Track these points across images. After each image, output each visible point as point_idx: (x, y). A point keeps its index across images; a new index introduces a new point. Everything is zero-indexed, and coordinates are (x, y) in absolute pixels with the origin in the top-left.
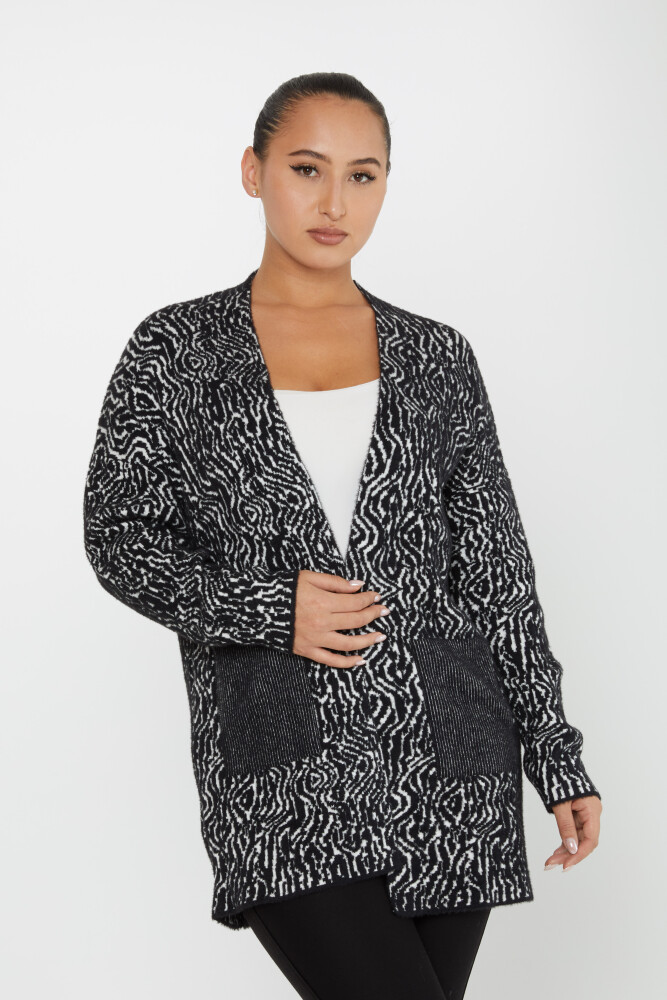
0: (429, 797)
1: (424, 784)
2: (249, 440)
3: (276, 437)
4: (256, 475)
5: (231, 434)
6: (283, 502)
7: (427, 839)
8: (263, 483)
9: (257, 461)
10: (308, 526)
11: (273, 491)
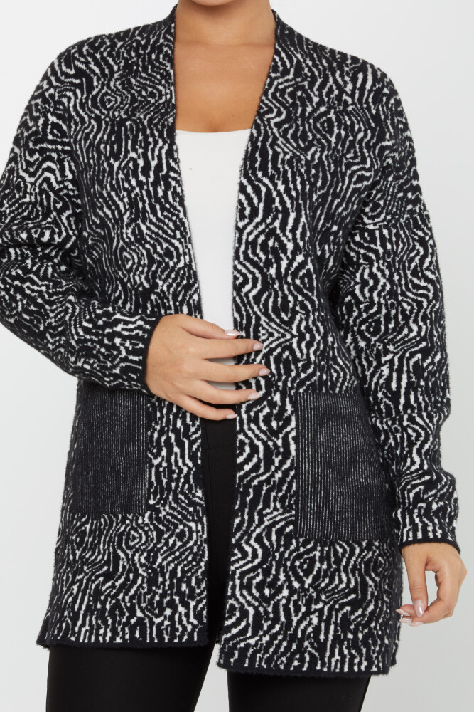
0: (282, 554)
1: (278, 540)
2: (140, 184)
3: (168, 186)
4: (139, 222)
5: (123, 174)
6: (160, 255)
7: (272, 597)
8: (145, 231)
9: (144, 207)
10: (178, 285)
11: (152, 242)
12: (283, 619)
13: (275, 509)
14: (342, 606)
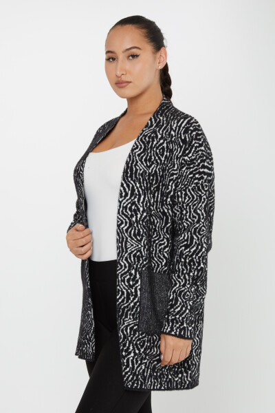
12: (131, 366)
13: (130, 319)
14: (154, 361)
